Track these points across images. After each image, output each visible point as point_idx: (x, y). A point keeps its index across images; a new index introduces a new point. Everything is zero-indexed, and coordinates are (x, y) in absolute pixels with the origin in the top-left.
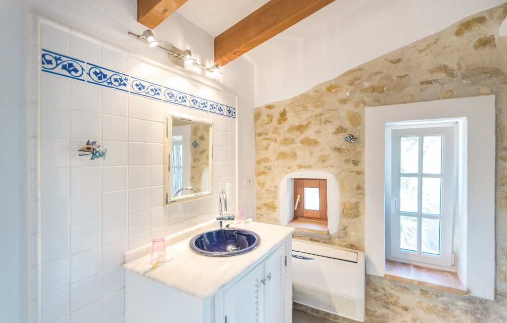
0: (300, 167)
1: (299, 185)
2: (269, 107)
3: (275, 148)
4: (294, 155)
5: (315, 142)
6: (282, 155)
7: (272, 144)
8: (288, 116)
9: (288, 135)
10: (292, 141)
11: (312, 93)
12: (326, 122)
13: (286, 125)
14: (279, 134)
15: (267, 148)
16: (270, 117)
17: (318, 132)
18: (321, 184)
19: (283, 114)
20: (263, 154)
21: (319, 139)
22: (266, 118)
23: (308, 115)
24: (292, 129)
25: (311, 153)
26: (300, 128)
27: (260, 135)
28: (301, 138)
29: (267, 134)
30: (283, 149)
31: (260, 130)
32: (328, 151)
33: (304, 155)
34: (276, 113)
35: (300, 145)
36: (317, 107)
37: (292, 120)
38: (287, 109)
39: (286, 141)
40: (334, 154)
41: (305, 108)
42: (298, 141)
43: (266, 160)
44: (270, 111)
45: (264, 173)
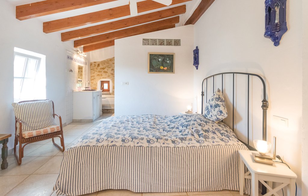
0: (103, 78)
1: (102, 83)
2: (95, 62)
3: (96, 73)
4: (102, 75)
5: (107, 72)
6: (98, 75)
7: (96, 72)
8: (100, 65)
9: (100, 70)
10: (101, 72)
11: (106, 60)
12: (110, 68)
13: (100, 68)
14: (97, 69)
15: (94, 73)
16: (95, 65)
17: (108, 70)
18: (108, 82)
19: (99, 65)
20: (93, 75)
21: (108, 72)
22: (94, 65)
23: (105, 66)
24: (101, 69)
25: (106, 75)
26: (103, 69)
27: (92, 69)
28: (104, 71)
29: (94, 69)
30: (99, 73)
31: (92, 68)
32: (110, 74)
33: (104, 75)
34: (97, 64)
35: (103, 73)
36: (108, 64)
37: (101, 66)
38: (100, 64)
39: (99, 72)
40: (111, 75)
41: (105, 64)
42: (102, 72)
43: (93, 76)
44: (95, 64)
45: (93, 80)
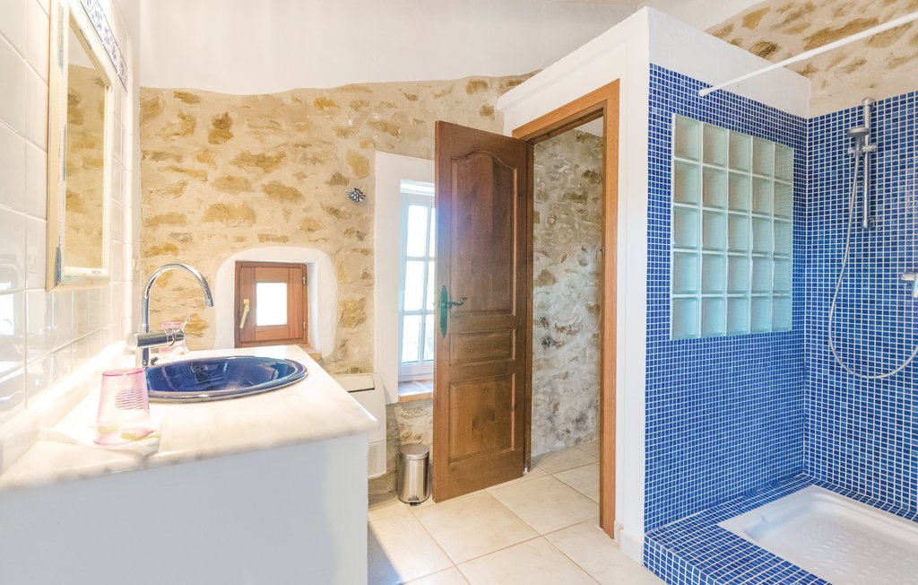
0: (264, 238)
1: (247, 274)
2: (184, 96)
3: (198, 196)
4: (251, 216)
5: (294, 195)
6: (220, 212)
7: (194, 186)
8: (233, 129)
9: (234, 171)
10: (246, 185)
11: (288, 101)
12: (315, 160)
13: (230, 149)
14: (213, 164)
15: (178, 191)
16: (189, 124)
17: (301, 176)
19: (222, 126)
20: (166, 205)
21: (301, 189)
22: (176, 121)
23: (280, 140)
24: (243, 159)
25: (287, 213)
26: (264, 162)
27: (157, 156)
28: (266, 181)
29: (179, 158)
30: (224, 198)
31: (157, 144)
32: (318, 214)
33: (270, 214)
34: (204, 117)
35: (262, 195)
36: (300, 129)
37: (243, 140)
38: (233, 116)
39: (229, 183)
40: (328, 219)
41: (275, 127)
42: (257, 185)
43: (173, 219)
44: (186, 108)
45: (169, 248)
